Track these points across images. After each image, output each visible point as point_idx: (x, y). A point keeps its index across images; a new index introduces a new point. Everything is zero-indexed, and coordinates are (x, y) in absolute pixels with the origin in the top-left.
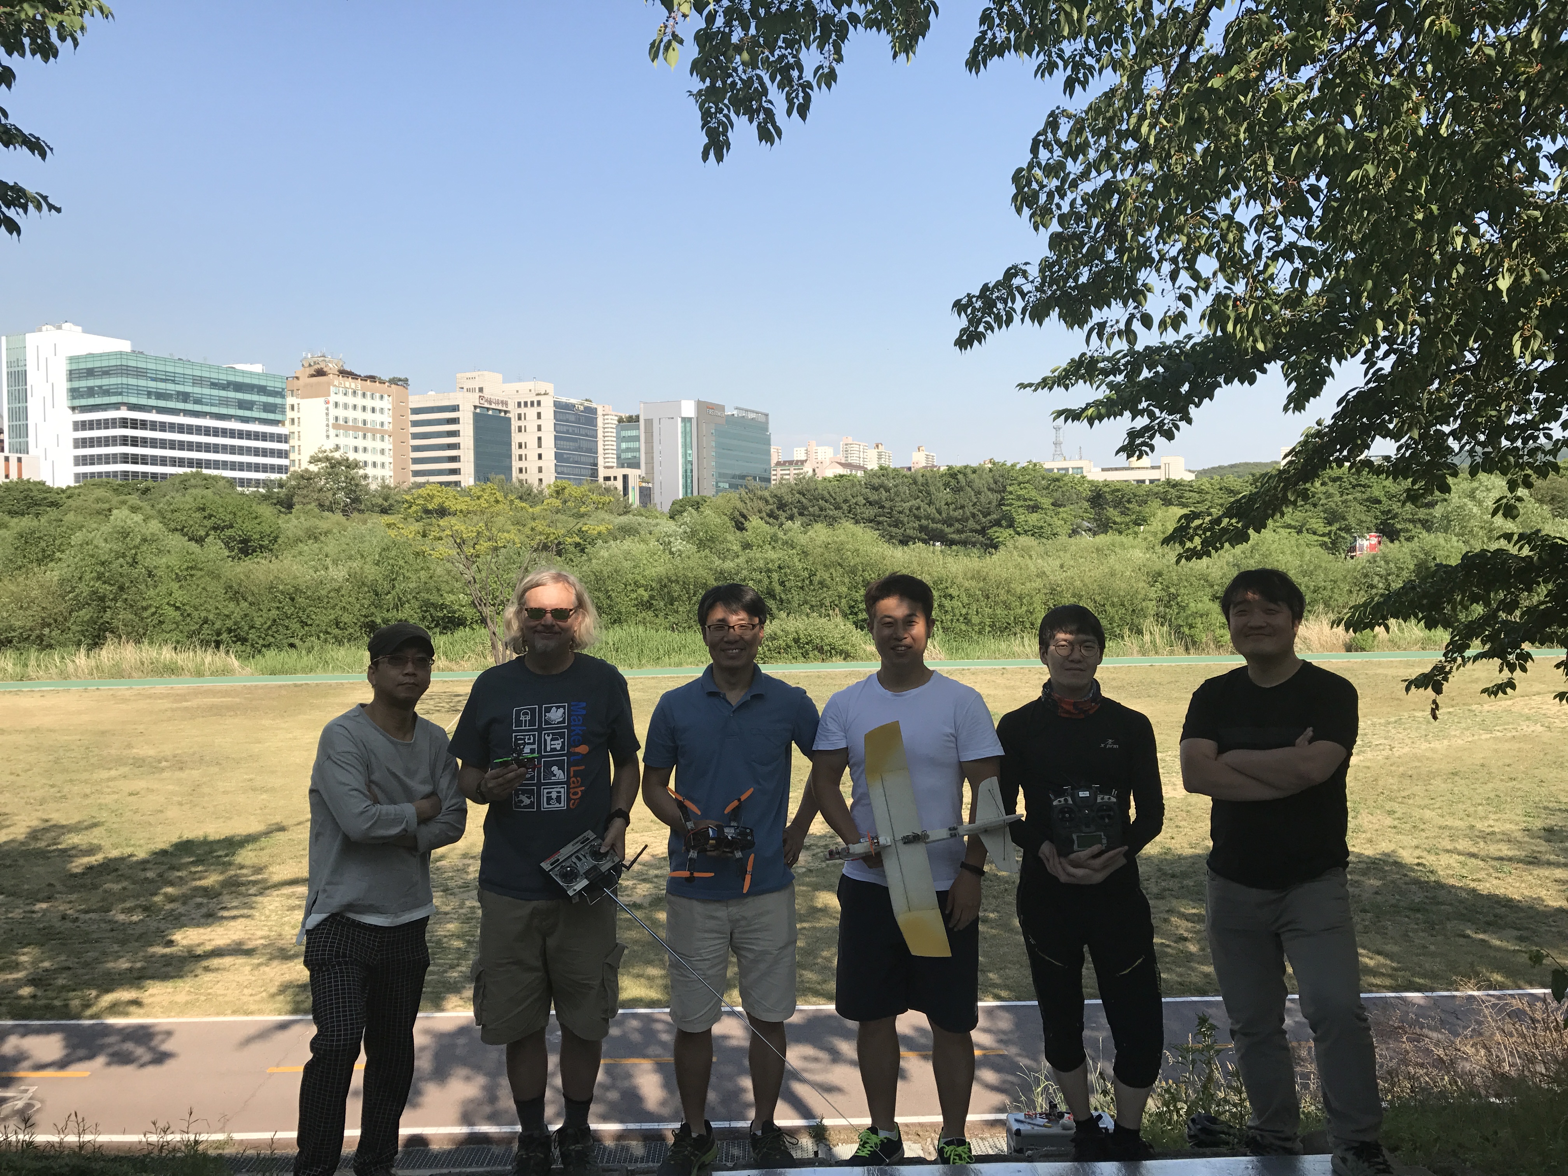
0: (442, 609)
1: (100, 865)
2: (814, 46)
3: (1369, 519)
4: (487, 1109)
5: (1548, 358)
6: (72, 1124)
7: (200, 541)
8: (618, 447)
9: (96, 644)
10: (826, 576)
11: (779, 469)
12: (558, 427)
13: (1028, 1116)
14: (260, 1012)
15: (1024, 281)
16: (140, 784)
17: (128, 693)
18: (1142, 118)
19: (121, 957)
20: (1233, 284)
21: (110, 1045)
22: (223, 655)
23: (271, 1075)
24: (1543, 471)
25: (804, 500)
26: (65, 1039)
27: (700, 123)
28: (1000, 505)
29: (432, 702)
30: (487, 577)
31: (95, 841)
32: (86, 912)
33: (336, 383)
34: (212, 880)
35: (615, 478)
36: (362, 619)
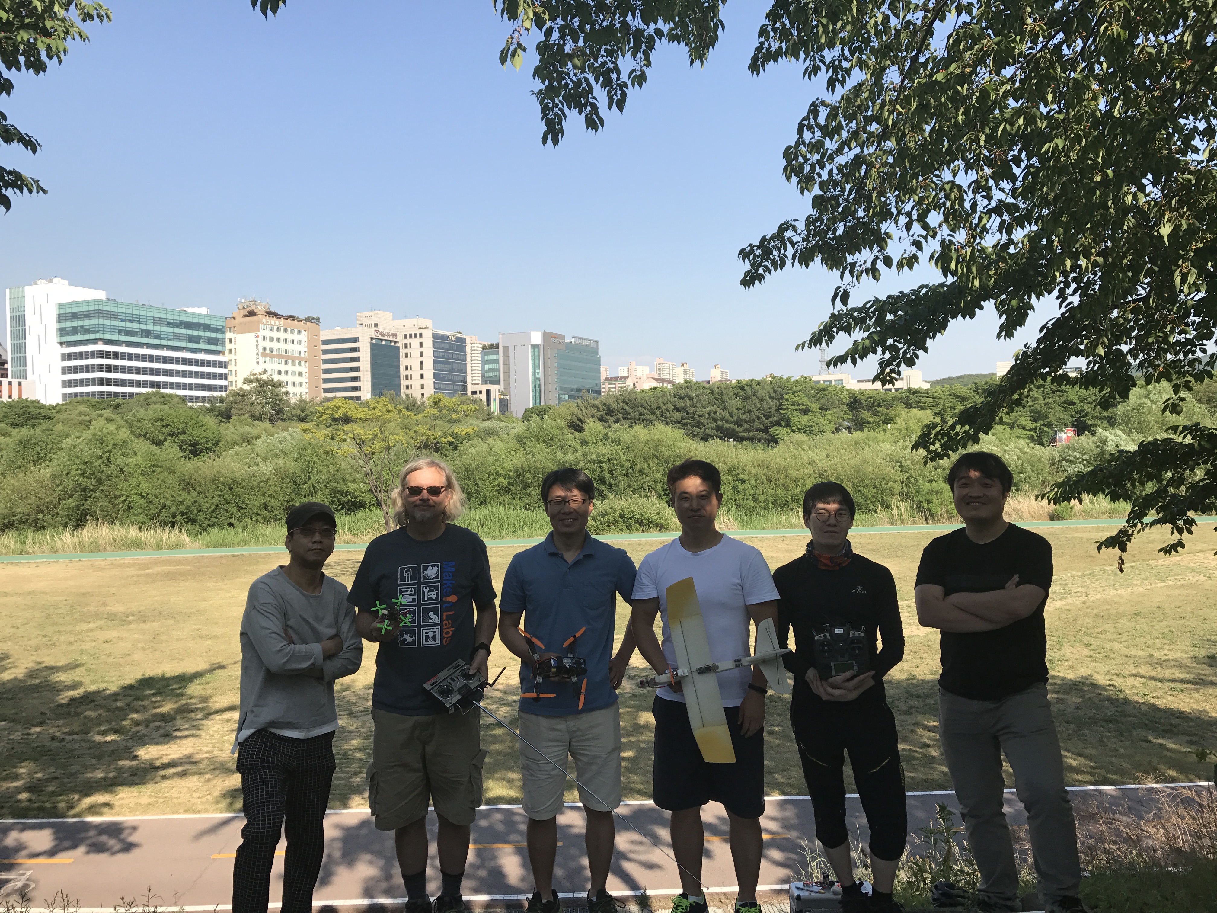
0: (347, 496)
1: (81, 697)
2: (628, 55)
3: (1066, 417)
4: (384, 885)
5: (1202, 289)
6: (59, 900)
7: (159, 443)
8: (483, 369)
9: (78, 526)
10: (645, 466)
11: (607, 383)
12: (436, 355)
13: (807, 885)
14: (206, 811)
15: (793, 233)
16: (112, 634)
17: (103, 563)
18: (882, 106)
19: (97, 769)
20: (955, 232)
21: (88, 838)
22: (177, 533)
23: (214, 860)
24: (1199, 377)
25: (627, 408)
26: (55, 833)
27: (541, 115)
28: (779, 409)
29: (339, 568)
30: (382, 470)
31: (78, 679)
32: (70, 734)
33: (264, 321)
34: (167, 707)
35: (480, 392)
36: (285, 504)
